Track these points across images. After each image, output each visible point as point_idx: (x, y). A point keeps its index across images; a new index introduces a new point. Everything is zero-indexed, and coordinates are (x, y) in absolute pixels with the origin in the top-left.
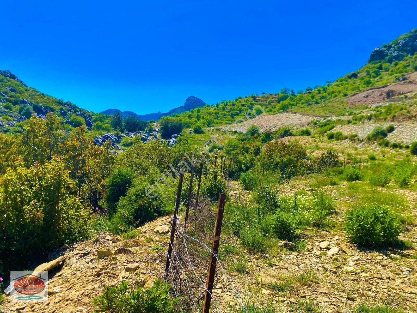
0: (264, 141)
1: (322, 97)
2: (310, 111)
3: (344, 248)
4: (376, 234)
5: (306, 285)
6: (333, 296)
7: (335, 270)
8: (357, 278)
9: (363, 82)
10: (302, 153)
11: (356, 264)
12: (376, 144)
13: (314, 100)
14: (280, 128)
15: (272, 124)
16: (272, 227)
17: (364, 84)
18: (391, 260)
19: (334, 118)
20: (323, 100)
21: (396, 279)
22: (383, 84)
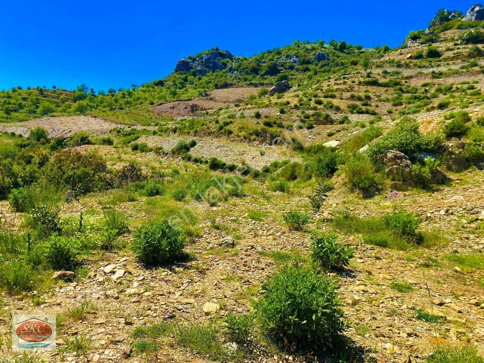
0: (53, 148)
1: (127, 103)
2: (114, 117)
3: (130, 269)
4: (162, 250)
5: (81, 319)
6: (110, 325)
7: (116, 295)
8: (139, 299)
9: (169, 91)
10: (101, 165)
11: (140, 284)
12: (180, 158)
13: (118, 104)
14: (76, 134)
15: (66, 128)
16: (45, 256)
17: (171, 94)
18: (175, 275)
19: (139, 128)
20: (128, 106)
21: (176, 293)
22: (188, 97)
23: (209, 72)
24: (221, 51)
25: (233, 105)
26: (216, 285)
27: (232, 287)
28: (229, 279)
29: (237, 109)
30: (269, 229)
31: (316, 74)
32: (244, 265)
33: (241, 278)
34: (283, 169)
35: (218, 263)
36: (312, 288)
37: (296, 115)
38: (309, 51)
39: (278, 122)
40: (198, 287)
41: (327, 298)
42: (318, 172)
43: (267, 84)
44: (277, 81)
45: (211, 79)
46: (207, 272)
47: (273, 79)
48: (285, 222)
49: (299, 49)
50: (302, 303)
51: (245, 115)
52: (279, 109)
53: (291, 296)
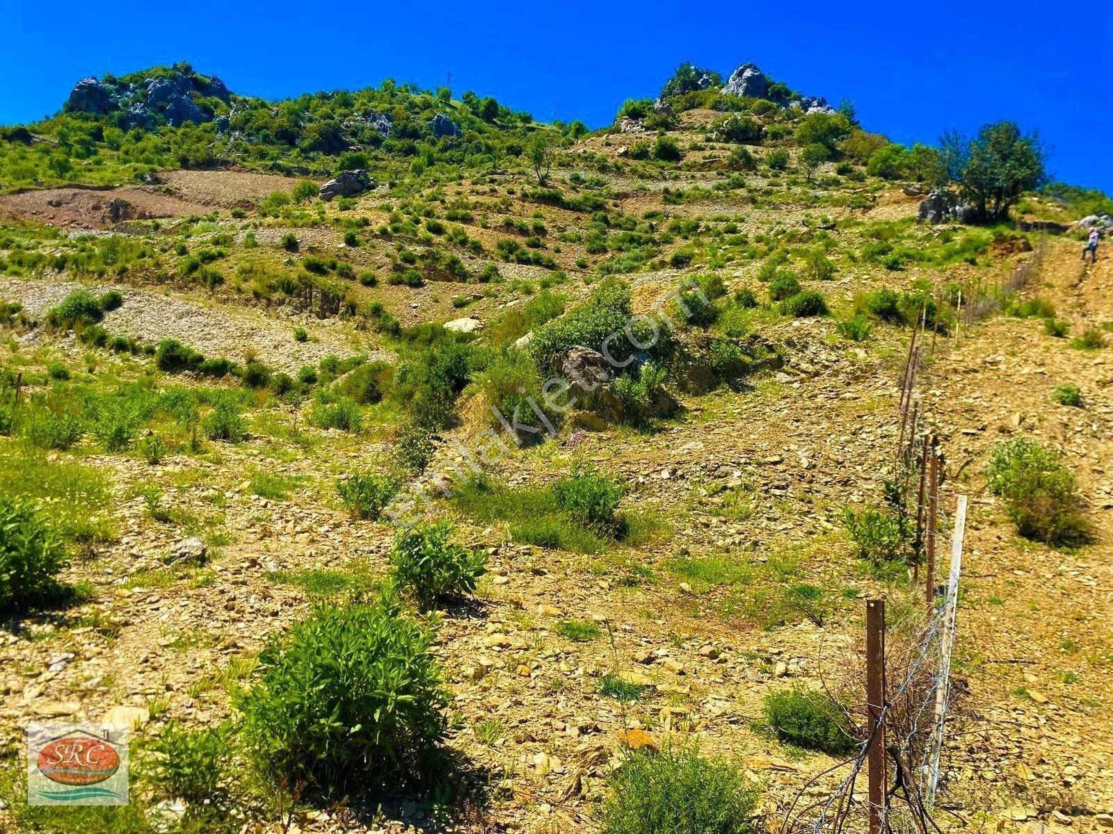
9: (47, 160)
12: (73, 336)
17: (51, 167)
18: (27, 643)
21: (26, 690)
22: (102, 179)
23: (164, 124)
24: (198, 75)
25: (229, 212)
26: (146, 661)
27: (189, 664)
28: (184, 644)
29: (239, 224)
30: (301, 519)
31: (431, 163)
32: (226, 607)
33: (217, 639)
34: (350, 376)
35: (155, 606)
36: (379, 648)
37: (383, 253)
38: (417, 110)
39: (340, 264)
40: (93, 671)
41: (410, 669)
42: (428, 386)
43: (315, 172)
44: (341, 169)
45: (169, 143)
46: (122, 630)
47: (331, 163)
48: (342, 500)
49: (394, 100)
50: (353, 685)
51: (258, 239)
52: (342, 235)
53: (328, 671)
